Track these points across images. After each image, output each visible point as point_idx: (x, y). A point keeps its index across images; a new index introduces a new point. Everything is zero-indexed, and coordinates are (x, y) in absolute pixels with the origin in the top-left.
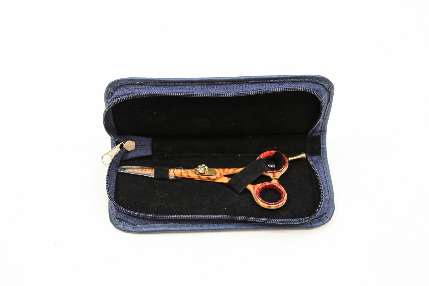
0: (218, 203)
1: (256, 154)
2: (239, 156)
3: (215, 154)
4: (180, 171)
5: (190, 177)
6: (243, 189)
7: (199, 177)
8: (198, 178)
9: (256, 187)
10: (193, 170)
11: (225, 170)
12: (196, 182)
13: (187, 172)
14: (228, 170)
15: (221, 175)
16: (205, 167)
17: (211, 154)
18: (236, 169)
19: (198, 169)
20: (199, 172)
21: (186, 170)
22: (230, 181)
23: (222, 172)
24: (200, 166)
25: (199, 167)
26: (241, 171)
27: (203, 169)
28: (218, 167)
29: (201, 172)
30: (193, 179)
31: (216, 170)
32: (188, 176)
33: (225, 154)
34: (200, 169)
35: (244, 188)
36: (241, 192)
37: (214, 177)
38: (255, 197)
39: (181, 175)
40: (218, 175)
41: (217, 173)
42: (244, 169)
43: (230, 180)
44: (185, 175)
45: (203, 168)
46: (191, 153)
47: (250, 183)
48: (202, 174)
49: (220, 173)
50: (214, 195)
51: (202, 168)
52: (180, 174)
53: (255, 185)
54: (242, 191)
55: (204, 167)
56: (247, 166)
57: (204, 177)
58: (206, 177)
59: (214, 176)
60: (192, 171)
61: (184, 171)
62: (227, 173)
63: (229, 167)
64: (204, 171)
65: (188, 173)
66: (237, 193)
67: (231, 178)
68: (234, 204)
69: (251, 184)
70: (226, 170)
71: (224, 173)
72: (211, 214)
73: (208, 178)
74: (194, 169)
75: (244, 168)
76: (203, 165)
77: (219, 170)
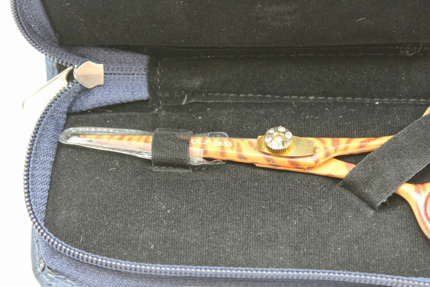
0: (318, 232)
1: (422, 100)
2: (377, 103)
3: (312, 98)
4: (220, 144)
5: (245, 158)
6: (387, 197)
7: (268, 160)
8: (265, 162)
9: (424, 190)
10: (254, 141)
11: (338, 141)
12: (262, 172)
13: (239, 145)
14: (348, 142)
15: (327, 155)
16: (284, 133)
17: (302, 97)
18: (369, 141)
19: (267, 140)
20: (269, 148)
21: (236, 140)
22: (351, 173)
23: (331, 149)
24: (271, 131)
25: (269, 134)
26: (382, 146)
27: (279, 139)
28: (321, 135)
29: (275, 147)
30: (252, 165)
31: (316, 142)
32: (241, 157)
33: (338, 98)
34: (273, 139)
35: (390, 194)
36: (383, 204)
37: (310, 161)
38: (423, 220)
39: (223, 154)
40: (320, 155)
41: (318, 151)
42: (390, 141)
43: (354, 169)
44: (232, 154)
45: (281, 136)
46: (251, 95)
47: (407, 179)
48: (277, 153)
49: (326, 148)
50: (309, 209)
51: (279, 135)
52: (219, 150)
53: (420, 186)
54: (385, 201)
55: (283, 135)
56: (399, 133)
57: (282, 162)
58: (287, 159)
59: (309, 158)
60: (251, 144)
61: (230, 144)
62: (345, 149)
63: (350, 135)
64: (283, 144)
65: (239, 150)
66: (371, 206)
67: (354, 166)
68: (363, 237)
69: (410, 182)
70: (343, 141)
71: (336, 150)
72: (299, 265)
73: (292, 163)
74: (256, 138)
75: (390, 137)
76: (282, 129)
77: (323, 142)
